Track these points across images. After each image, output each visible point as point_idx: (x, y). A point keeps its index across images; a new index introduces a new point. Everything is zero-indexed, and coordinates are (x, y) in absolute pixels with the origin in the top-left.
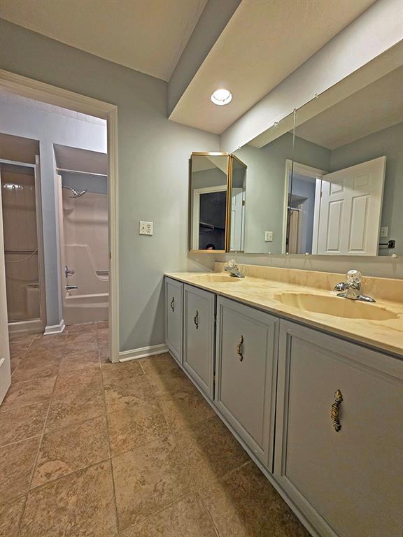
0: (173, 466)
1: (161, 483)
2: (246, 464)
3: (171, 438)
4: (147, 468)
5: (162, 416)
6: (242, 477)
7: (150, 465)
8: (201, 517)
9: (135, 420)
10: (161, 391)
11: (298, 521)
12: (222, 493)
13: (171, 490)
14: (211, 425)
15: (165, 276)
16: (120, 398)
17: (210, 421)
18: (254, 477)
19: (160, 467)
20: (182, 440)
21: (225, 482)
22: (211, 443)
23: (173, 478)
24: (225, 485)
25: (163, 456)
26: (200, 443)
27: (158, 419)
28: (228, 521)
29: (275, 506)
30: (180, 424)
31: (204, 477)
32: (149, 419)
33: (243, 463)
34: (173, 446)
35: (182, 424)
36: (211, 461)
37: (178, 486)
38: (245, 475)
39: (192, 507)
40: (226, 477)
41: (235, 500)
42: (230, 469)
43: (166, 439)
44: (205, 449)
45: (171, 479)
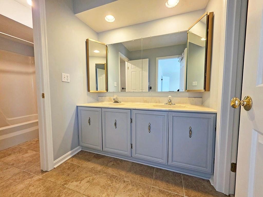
0: (137, 187)
1: (139, 194)
2: (155, 170)
3: (125, 179)
4: (129, 195)
5: (112, 176)
6: (157, 173)
7: (129, 193)
8: (160, 192)
9: (102, 185)
10: (99, 168)
11: (177, 173)
12: (158, 181)
13: (145, 193)
14: (134, 166)
15: (77, 107)
16: (80, 183)
17: (132, 165)
18: (160, 171)
19: (133, 190)
20: (130, 177)
21: (155, 178)
22: (141, 171)
23: (141, 189)
24: (156, 178)
25: (130, 187)
26: (137, 174)
27: (112, 178)
28: (166, 186)
29: (171, 174)
30: (123, 173)
31: (149, 181)
32: (108, 180)
33: (154, 170)
34: (129, 181)
35: (124, 172)
36: (146, 176)
37: (145, 190)
38: (158, 172)
39: (155, 191)
40: (154, 177)
41: (162, 180)
42: (153, 174)
43: (124, 182)
44: (140, 174)
45: (141, 190)
